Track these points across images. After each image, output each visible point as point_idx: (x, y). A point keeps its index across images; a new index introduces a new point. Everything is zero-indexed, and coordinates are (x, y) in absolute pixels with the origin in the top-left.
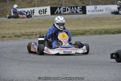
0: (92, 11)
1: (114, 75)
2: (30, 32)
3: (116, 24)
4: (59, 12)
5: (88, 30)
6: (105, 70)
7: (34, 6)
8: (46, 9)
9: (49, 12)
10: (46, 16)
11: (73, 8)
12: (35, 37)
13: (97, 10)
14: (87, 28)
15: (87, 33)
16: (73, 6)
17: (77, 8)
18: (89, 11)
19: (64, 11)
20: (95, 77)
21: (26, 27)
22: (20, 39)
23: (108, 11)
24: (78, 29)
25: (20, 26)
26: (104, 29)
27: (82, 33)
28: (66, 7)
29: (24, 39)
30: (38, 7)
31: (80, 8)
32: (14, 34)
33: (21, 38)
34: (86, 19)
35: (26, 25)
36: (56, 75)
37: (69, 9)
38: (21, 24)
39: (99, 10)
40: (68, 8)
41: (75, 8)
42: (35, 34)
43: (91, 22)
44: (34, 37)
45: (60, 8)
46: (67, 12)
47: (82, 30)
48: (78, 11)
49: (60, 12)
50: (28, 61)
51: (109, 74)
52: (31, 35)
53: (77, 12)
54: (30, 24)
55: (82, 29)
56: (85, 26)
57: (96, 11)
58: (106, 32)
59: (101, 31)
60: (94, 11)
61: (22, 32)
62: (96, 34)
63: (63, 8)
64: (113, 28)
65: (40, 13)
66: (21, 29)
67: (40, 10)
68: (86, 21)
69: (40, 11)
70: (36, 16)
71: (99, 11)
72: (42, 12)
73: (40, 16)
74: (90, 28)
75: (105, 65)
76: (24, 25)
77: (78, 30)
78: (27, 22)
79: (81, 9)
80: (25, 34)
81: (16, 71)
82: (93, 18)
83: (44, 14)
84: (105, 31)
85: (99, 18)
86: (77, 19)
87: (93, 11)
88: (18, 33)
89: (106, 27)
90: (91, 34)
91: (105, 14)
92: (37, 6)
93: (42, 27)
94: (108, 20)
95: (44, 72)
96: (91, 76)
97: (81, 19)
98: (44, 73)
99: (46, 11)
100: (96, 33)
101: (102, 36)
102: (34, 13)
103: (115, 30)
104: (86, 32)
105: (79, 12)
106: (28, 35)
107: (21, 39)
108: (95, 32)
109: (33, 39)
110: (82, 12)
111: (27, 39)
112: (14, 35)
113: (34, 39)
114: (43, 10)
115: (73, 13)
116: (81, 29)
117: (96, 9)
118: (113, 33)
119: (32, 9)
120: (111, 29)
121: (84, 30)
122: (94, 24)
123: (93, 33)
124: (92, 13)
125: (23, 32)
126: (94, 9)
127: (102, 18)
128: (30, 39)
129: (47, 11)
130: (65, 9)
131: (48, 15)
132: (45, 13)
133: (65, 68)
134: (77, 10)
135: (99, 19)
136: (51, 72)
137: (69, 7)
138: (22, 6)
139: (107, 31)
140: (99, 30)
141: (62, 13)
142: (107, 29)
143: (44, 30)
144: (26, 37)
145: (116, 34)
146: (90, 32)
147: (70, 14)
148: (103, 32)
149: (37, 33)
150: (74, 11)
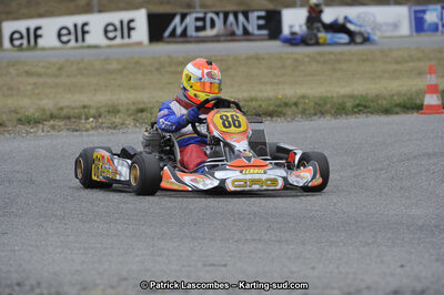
1: (402, 266)
2: (73, 105)
3: (395, 75)
4: (179, 31)
5: (295, 100)
7: (88, 9)
8: (132, 21)
9: (141, 31)
10: (129, 45)
11: (231, 18)
12: (94, 124)
14: (289, 91)
15: (289, 111)
16: (234, 8)
17: (247, 18)
18: (291, 27)
19: (198, 29)
20: (331, 273)
21: (57, 85)
22: (38, 131)
24: (253, 94)
25: (35, 84)
26: (352, 97)
27: (271, 108)
28: (206, 13)
29: (52, 132)
30: (100, 11)
31: (259, 18)
32: (16, 112)
33: (41, 126)
34: (281, 58)
35: (56, 80)
36: (184, 266)
37: (219, 22)
38: (39, 75)
40: (215, 17)
41: (241, 18)
42: (93, 111)
43: (302, 68)
44: (88, 126)
45: (183, 17)
46: (209, 32)
47: (270, 99)
48: (252, 29)
49: (184, 33)
51: (382, 262)
52: (79, 117)
53: (246, 32)
54: (75, 76)
55: (271, 94)
56: (278, 83)
58: (358, 105)
59: (340, 101)
61: (46, 107)
62: (323, 114)
63: (194, 15)
65: (111, 35)
66: (39, 94)
67: (108, 25)
68: (283, 67)
69: (111, 28)
70: (96, 47)
72: (116, 30)
73: (109, 46)
74: (301, 91)
76: (50, 80)
77: (257, 100)
78: (60, 69)
79: (262, 22)
80: (55, 112)
81: (30, 251)
82: (308, 56)
83: (122, 37)
84: (357, 102)
86: (248, 58)
88: (32, 110)
89: (361, 87)
90: (303, 112)
92: (95, 9)
93: (119, 86)
94: (364, 61)
95: (137, 256)
96: (313, 268)
97: (263, 59)
98: (137, 259)
99: (130, 29)
100: (321, 108)
101: (343, 121)
102: (87, 36)
103: (395, 98)
104: (286, 105)
105: (256, 32)
106: (69, 118)
107: (40, 133)
108: (320, 105)
109: (87, 130)
110: (265, 32)
111: (64, 133)
112: (15, 116)
113: (90, 133)
114: (122, 22)
115: (233, 34)
116: (266, 95)
118: (387, 111)
119: (80, 19)
120: (377, 96)
121: (277, 98)
122: (312, 75)
123: (312, 111)
125: (48, 104)
127: (342, 53)
128: (76, 133)
129: (133, 29)
130: (203, 19)
131: (139, 44)
132: (129, 37)
133: (212, 239)
134: (246, 23)
135: (332, 57)
136: (161, 255)
137: (217, 14)
138: (42, 10)
139: (363, 103)
140: (335, 100)
141: (191, 37)
142: (362, 96)
143: (125, 98)
144: (61, 123)
145: (397, 113)
146: (301, 107)
147: (222, 38)
148: (349, 105)
149: (102, 110)
150: (235, 28)
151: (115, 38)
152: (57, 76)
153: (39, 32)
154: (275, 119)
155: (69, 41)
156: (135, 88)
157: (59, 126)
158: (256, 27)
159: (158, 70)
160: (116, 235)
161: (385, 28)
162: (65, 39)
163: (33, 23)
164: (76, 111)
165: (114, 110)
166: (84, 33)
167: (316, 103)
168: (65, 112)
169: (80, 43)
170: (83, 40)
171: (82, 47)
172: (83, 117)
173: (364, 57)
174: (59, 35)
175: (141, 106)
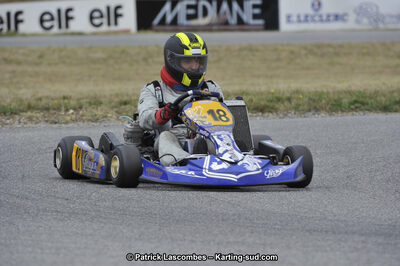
0: (302, 18)
2: (53, 95)
3: (396, 70)
4: (169, 19)
5: (288, 95)
6: (352, 252)
8: (119, 7)
9: (129, 19)
10: (116, 33)
11: (225, 6)
12: (74, 117)
13: (321, 16)
14: (283, 86)
15: (281, 107)
17: (241, 6)
18: (289, 18)
19: (189, 17)
21: (37, 74)
22: (14, 122)
23: (365, 20)
24: (244, 88)
25: (13, 72)
26: (349, 92)
27: (263, 103)
29: (29, 124)
31: (255, 6)
33: (17, 117)
34: (276, 50)
35: (37, 69)
37: (212, 10)
38: (19, 63)
39: (328, 16)
40: (207, 4)
42: (73, 103)
43: (298, 61)
44: (68, 118)
45: (174, 6)
46: (201, 21)
47: (262, 94)
48: (247, 17)
49: (175, 21)
50: (45, 210)
52: (58, 109)
53: (240, 21)
54: (56, 64)
55: (263, 88)
56: (272, 77)
57: (317, 18)
58: (356, 102)
59: (336, 98)
60: (309, 18)
61: (24, 97)
62: (317, 110)
63: (185, 3)
64: (384, 88)
65: (97, 21)
66: (17, 83)
67: (94, 11)
68: (278, 59)
69: (96, 14)
70: (80, 34)
71: (328, 20)
72: (102, 16)
73: (94, 34)
74: (294, 85)
75: (354, 233)
76: (29, 69)
78: (41, 57)
79: (257, 11)
80: (33, 103)
82: (305, 48)
83: (109, 24)
84: (354, 98)
85: (329, 46)
86: (241, 49)
87: (306, 21)
88: (8, 101)
89: (359, 83)
90: (297, 108)
91: (353, 30)
93: (103, 76)
94: (364, 54)
95: (112, 257)
97: (257, 51)
99: (117, 16)
100: (316, 104)
101: (340, 118)
102: (71, 23)
104: (279, 100)
105: (252, 22)
106: (47, 109)
107: (16, 125)
108: (314, 101)
109: (67, 123)
110: (260, 22)
111: (42, 125)
113: (71, 125)
114: (108, 8)
115: (226, 23)
116: (257, 89)
117: (316, 10)
118: (386, 109)
119: (64, 4)
120: (376, 92)
121: (269, 93)
122: (308, 69)
123: (306, 107)
124: (303, 26)
125: (26, 94)
126: (311, 12)
127: (341, 46)
128: (54, 126)
129: (121, 15)
130: (195, 7)
131: (127, 32)
132: (116, 23)
133: (193, 241)
134: (240, 12)
135: (331, 50)
137: (210, 1)
139: (361, 100)
140: (331, 96)
141: (182, 25)
142: (360, 92)
143: (108, 89)
144: (39, 115)
145: (396, 111)
146: (294, 102)
147: (215, 28)
148: (345, 101)
149: (83, 101)
150: (228, 17)
151: (101, 24)
152: (37, 64)
153: (20, 17)
154: (266, 114)
155: (52, 27)
156: (120, 79)
157: (37, 118)
158: (251, 16)
159: (145, 60)
160: (91, 235)
161: (387, 20)
162: (47, 24)
163: (13, 8)
164: (56, 102)
165: (96, 102)
166: (68, 18)
167: (310, 99)
168: (43, 103)
169: (64, 30)
170: (67, 26)
171: (65, 34)
172: (63, 109)
173: (365, 51)
174: (42, 21)
175: (125, 98)
